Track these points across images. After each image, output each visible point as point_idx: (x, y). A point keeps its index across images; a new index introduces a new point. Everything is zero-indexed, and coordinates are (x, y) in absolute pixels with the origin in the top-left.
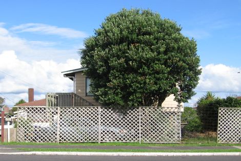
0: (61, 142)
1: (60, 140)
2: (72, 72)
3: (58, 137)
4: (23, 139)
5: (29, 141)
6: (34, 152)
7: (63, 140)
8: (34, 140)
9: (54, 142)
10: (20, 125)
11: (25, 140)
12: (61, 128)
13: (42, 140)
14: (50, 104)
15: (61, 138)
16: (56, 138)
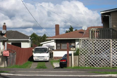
0: (114, 66)
1: (113, 65)
2: (108, 11)
3: (111, 62)
4: (84, 64)
5: (89, 66)
6: (110, 75)
7: (115, 65)
8: (92, 65)
9: (108, 66)
10: (81, 53)
11: (86, 65)
12: (113, 55)
13: (98, 65)
14: (93, 37)
15: (113, 64)
16: (110, 64)
